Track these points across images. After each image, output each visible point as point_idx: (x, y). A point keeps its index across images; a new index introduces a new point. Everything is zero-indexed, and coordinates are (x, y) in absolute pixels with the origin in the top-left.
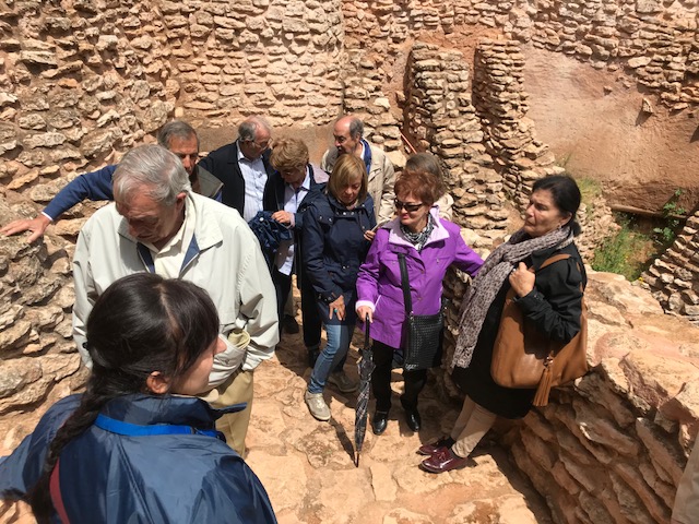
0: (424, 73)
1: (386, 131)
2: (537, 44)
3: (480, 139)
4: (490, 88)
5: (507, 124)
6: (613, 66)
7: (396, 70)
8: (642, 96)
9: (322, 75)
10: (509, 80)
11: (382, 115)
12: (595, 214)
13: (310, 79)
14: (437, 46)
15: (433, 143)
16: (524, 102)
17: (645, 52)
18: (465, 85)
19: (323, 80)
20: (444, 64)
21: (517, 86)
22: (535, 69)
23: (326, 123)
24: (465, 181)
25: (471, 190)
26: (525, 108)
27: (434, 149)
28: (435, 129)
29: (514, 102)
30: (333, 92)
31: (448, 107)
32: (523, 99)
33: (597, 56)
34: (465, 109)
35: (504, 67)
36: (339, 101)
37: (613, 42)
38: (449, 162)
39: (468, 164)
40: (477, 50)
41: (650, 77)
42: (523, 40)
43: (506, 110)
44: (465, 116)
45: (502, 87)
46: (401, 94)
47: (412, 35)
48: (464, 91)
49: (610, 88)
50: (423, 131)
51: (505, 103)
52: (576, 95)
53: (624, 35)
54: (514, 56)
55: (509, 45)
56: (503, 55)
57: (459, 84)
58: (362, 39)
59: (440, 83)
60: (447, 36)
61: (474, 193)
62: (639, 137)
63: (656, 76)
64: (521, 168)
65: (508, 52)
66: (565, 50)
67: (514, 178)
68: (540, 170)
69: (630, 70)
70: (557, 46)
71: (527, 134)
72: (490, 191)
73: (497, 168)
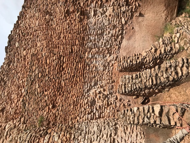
0: (127, 91)
1: (146, 111)
2: (118, 53)
3: (150, 70)
4: (131, 67)
5: (144, 60)
6: (125, 28)
7: (126, 99)
8: (134, 17)
9: (125, 133)
10: (129, 61)
11: (140, 111)
14: (118, 85)
15: (151, 87)
16: (136, 55)
17: (120, 20)
18: (130, 76)
19: (128, 133)
20: (123, 84)
21: (131, 58)
22: (126, 52)
23: (143, 133)
24: (166, 76)
25: (170, 73)
26: (139, 54)
27: (154, 87)
28: (146, 87)
29: (136, 59)
30: (132, 129)
31: (138, 82)
32: (135, 55)
33: (122, 34)
34: (139, 76)
35: (125, 63)
36: (135, 126)
37: (117, 30)
38: (158, 82)
39: (159, 75)
40: (120, 72)
41: (128, 16)
42: (117, 57)
43: (139, 61)
44: (141, 76)
45: (131, 63)
46: (134, 97)
47: (115, 93)
48: (132, 76)
49: (132, 28)
50: (147, 91)
51: (136, 62)
52: (134, 38)
53: (115, 27)
54: (121, 60)
55: (118, 62)
56: (121, 63)
57: (130, 78)
59: (130, 85)
60: (116, 81)
62: (148, 15)
64: (161, 54)
66: (120, 44)
67: (165, 56)
68: (161, 47)
69: (126, 23)
70: (119, 47)
71: (148, 52)
72: (170, 66)
73: (161, 62)
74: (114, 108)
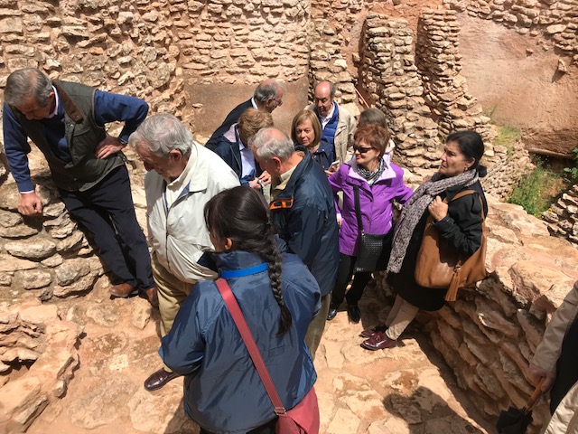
0: (376, 39)
1: (343, 87)
2: (471, 13)
3: (421, 93)
4: (430, 50)
5: (444, 81)
6: (534, 32)
7: (352, 36)
8: (558, 57)
9: (292, 41)
10: (446, 43)
11: (341, 74)
12: (514, 156)
13: (282, 44)
14: (387, 16)
15: (382, 96)
16: (458, 63)
17: (561, 21)
18: (409, 48)
19: (293, 45)
20: (392, 31)
21: (453, 49)
22: (469, 34)
23: (295, 80)
24: (407, 128)
25: (412, 135)
26: (459, 68)
27: (383, 101)
28: (384, 85)
29: (449, 62)
30: (301, 55)
31: (395, 66)
32: (457, 60)
33: (521, 23)
34: (409, 68)
35: (443, 33)
36: (306, 62)
37: (535, 12)
38: (395, 112)
39: (410, 114)
40: (420, 19)
41: (565, 42)
42: (459, 10)
43: (443, 69)
44: (408, 74)
45: (440, 50)
46: (357, 55)
47: (367, 6)
48: (408, 53)
49: (531, 50)
50: (373, 86)
51: (443, 63)
52: (503, 56)
53: (544, 6)
54: (451, 23)
55: (447, 15)
56: (442, 23)
57: (404, 48)
58: (326, 10)
59: (388, 47)
60: (396, 7)
61: (415, 138)
62: (554, 92)
63: (569, 41)
64: (454, 117)
65: (446, 20)
66: (495, 18)
67: (448, 125)
68: (470, 119)
69: (548, 36)
70: (488, 15)
71: (460, 89)
72: (427, 136)
73: (434, 117)
74: (333, 6)
